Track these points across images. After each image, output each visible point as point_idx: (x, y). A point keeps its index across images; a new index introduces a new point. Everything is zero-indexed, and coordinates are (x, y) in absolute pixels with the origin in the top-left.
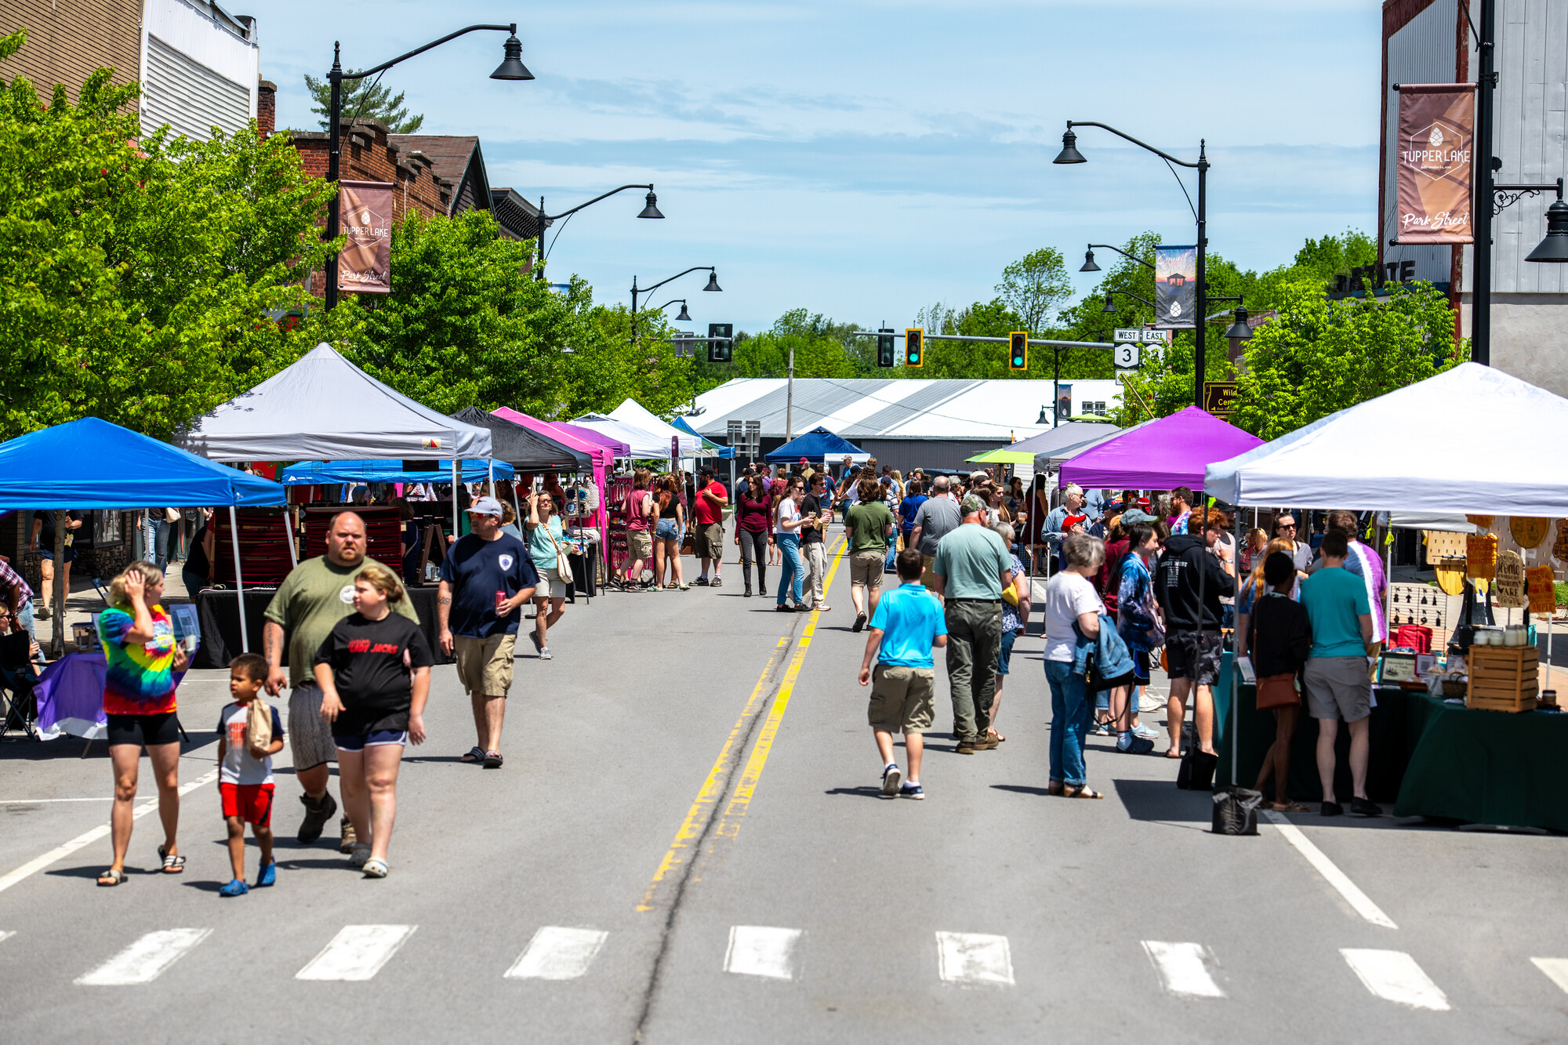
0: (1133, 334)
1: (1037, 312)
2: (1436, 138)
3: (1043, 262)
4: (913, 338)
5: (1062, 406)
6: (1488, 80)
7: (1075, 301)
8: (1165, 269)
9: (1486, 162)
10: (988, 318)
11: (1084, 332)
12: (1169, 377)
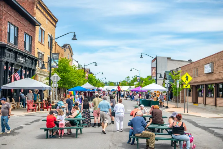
0: (135, 82)
1: (128, 81)
2: (154, 70)
3: (128, 77)
4: (120, 83)
5: (130, 88)
6: (156, 67)
7: (131, 80)
8: (138, 78)
9: (157, 72)
10: (124, 81)
11: (131, 82)
12: (138, 85)
